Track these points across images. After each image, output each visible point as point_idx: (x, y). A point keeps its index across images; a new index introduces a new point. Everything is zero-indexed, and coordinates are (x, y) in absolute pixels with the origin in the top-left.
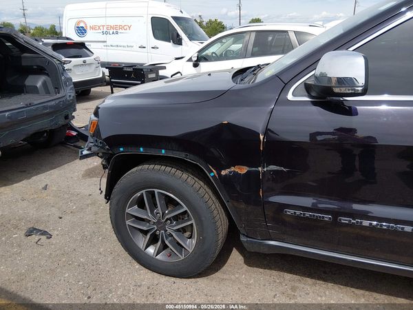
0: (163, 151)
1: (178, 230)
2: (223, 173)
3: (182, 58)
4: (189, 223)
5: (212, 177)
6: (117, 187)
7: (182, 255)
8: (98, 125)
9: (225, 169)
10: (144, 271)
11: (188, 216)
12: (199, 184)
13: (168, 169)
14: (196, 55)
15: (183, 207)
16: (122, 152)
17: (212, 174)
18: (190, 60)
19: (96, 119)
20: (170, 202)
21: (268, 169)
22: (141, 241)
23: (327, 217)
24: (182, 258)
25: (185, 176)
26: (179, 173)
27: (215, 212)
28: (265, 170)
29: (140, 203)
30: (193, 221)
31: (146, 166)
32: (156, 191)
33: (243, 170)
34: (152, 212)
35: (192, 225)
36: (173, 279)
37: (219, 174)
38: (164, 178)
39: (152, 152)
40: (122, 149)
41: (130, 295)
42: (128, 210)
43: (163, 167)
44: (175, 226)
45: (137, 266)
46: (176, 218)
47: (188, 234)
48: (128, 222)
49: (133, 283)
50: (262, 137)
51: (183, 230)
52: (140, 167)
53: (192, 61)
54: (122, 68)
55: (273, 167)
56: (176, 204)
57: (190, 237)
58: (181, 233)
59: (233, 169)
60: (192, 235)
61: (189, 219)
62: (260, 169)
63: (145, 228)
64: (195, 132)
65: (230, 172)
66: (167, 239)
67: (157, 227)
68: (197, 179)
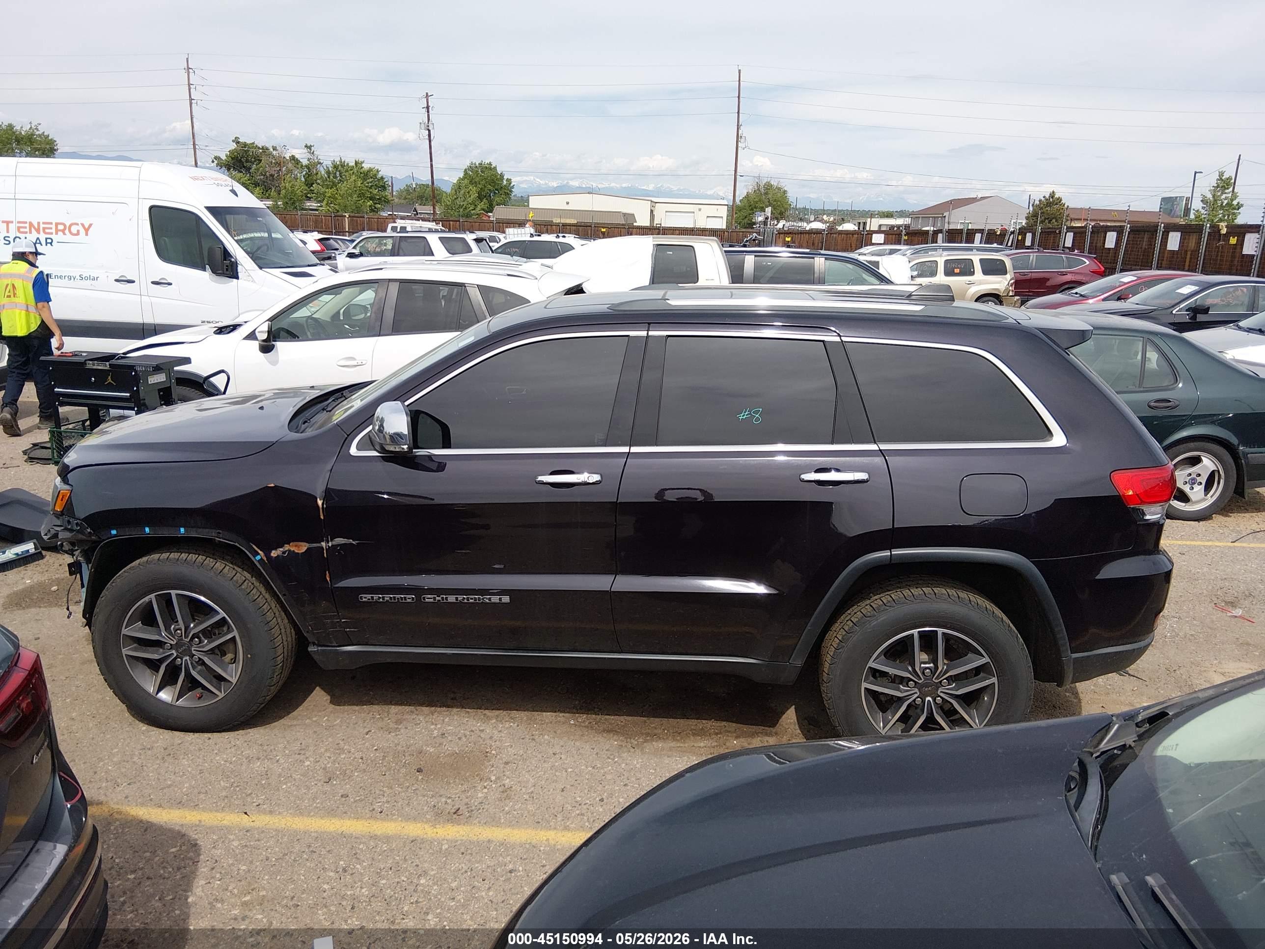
0: (182, 530)
1: (212, 651)
2: (274, 554)
3: (234, 327)
4: (229, 636)
5: (259, 561)
6: (107, 594)
7: (221, 692)
8: (70, 497)
9: (276, 549)
10: (155, 732)
11: (229, 627)
12: (242, 575)
13: (193, 557)
14: (265, 327)
15: (217, 613)
16: (115, 536)
17: (258, 558)
18: (252, 336)
19: (67, 487)
20: (197, 610)
21: (334, 543)
22: (149, 682)
23: (410, 598)
24: (221, 695)
25: (219, 565)
26: (210, 562)
27: (270, 615)
28: (330, 544)
29: (148, 618)
30: (235, 633)
31: (155, 556)
32: (173, 593)
33: (301, 548)
34: (167, 629)
35: (234, 638)
36: (207, 735)
37: (268, 555)
38: (185, 570)
39: (165, 532)
40: (114, 532)
41: (136, 759)
42: (125, 631)
43: (184, 556)
44: (206, 645)
45: (144, 727)
46: (209, 633)
47: (229, 656)
48: (125, 651)
49: (139, 747)
50: (320, 502)
51: (220, 651)
52: (145, 559)
53: (256, 339)
54: (84, 363)
55: (339, 541)
56: (208, 611)
57: (234, 661)
58: (218, 657)
59: (287, 547)
60: (235, 658)
61: (230, 630)
62: (323, 544)
63: (156, 657)
64: (232, 499)
65: (284, 553)
66: (194, 668)
67: (177, 651)
68: (239, 570)
